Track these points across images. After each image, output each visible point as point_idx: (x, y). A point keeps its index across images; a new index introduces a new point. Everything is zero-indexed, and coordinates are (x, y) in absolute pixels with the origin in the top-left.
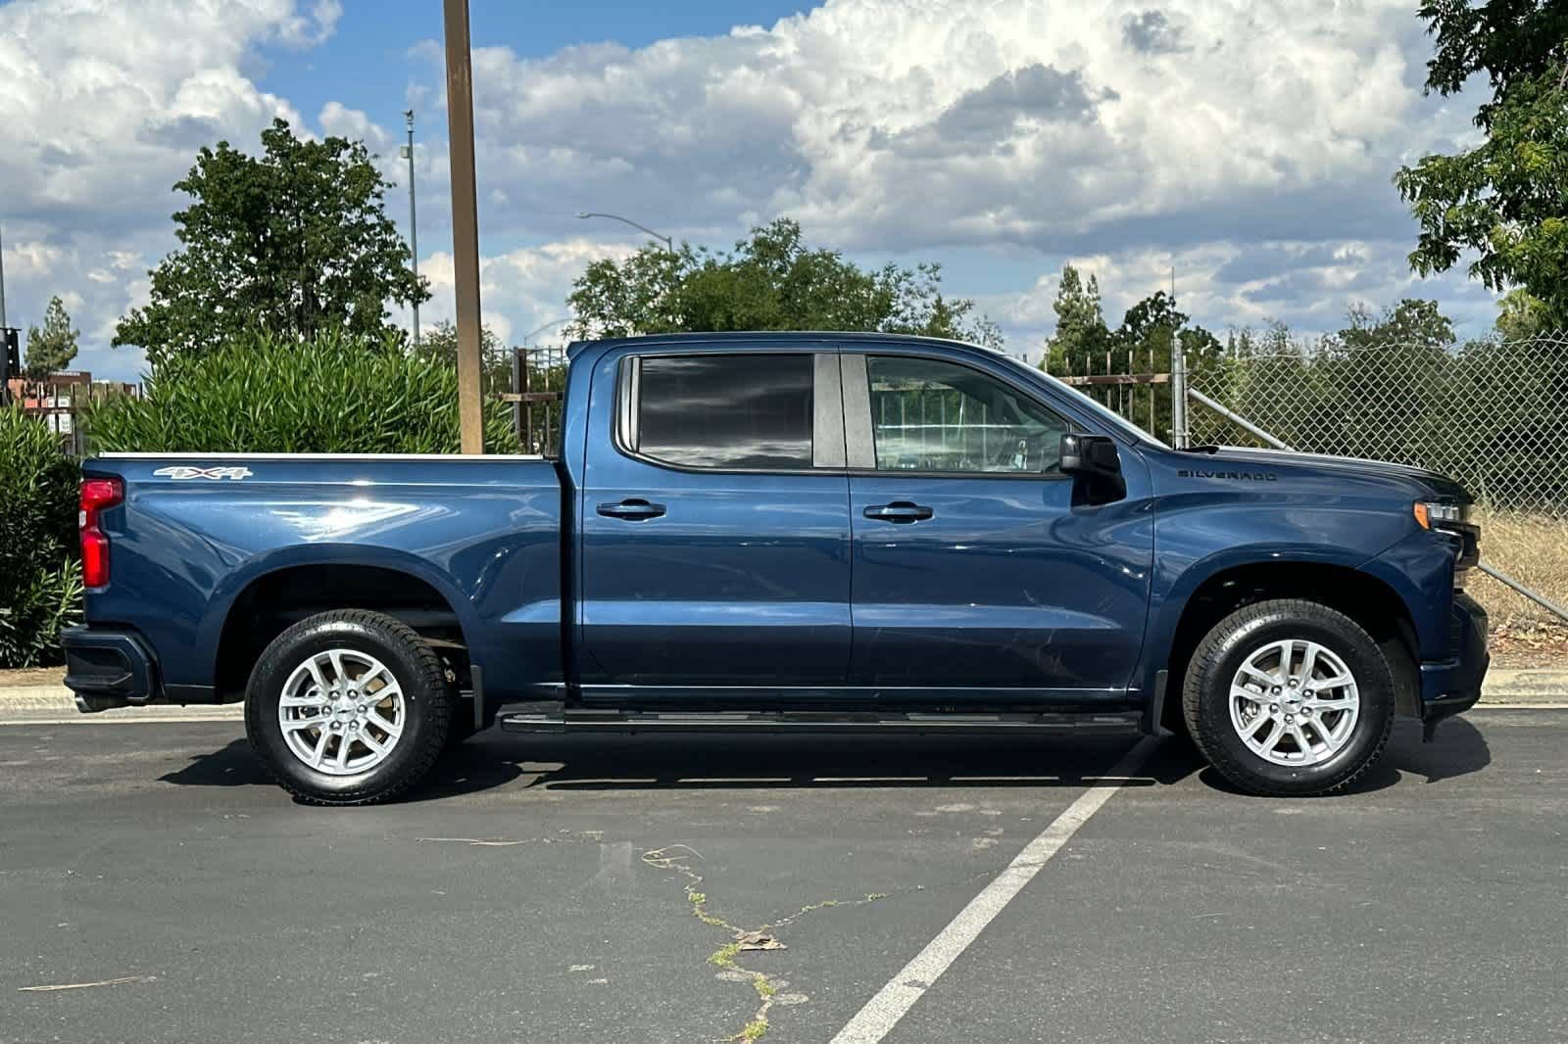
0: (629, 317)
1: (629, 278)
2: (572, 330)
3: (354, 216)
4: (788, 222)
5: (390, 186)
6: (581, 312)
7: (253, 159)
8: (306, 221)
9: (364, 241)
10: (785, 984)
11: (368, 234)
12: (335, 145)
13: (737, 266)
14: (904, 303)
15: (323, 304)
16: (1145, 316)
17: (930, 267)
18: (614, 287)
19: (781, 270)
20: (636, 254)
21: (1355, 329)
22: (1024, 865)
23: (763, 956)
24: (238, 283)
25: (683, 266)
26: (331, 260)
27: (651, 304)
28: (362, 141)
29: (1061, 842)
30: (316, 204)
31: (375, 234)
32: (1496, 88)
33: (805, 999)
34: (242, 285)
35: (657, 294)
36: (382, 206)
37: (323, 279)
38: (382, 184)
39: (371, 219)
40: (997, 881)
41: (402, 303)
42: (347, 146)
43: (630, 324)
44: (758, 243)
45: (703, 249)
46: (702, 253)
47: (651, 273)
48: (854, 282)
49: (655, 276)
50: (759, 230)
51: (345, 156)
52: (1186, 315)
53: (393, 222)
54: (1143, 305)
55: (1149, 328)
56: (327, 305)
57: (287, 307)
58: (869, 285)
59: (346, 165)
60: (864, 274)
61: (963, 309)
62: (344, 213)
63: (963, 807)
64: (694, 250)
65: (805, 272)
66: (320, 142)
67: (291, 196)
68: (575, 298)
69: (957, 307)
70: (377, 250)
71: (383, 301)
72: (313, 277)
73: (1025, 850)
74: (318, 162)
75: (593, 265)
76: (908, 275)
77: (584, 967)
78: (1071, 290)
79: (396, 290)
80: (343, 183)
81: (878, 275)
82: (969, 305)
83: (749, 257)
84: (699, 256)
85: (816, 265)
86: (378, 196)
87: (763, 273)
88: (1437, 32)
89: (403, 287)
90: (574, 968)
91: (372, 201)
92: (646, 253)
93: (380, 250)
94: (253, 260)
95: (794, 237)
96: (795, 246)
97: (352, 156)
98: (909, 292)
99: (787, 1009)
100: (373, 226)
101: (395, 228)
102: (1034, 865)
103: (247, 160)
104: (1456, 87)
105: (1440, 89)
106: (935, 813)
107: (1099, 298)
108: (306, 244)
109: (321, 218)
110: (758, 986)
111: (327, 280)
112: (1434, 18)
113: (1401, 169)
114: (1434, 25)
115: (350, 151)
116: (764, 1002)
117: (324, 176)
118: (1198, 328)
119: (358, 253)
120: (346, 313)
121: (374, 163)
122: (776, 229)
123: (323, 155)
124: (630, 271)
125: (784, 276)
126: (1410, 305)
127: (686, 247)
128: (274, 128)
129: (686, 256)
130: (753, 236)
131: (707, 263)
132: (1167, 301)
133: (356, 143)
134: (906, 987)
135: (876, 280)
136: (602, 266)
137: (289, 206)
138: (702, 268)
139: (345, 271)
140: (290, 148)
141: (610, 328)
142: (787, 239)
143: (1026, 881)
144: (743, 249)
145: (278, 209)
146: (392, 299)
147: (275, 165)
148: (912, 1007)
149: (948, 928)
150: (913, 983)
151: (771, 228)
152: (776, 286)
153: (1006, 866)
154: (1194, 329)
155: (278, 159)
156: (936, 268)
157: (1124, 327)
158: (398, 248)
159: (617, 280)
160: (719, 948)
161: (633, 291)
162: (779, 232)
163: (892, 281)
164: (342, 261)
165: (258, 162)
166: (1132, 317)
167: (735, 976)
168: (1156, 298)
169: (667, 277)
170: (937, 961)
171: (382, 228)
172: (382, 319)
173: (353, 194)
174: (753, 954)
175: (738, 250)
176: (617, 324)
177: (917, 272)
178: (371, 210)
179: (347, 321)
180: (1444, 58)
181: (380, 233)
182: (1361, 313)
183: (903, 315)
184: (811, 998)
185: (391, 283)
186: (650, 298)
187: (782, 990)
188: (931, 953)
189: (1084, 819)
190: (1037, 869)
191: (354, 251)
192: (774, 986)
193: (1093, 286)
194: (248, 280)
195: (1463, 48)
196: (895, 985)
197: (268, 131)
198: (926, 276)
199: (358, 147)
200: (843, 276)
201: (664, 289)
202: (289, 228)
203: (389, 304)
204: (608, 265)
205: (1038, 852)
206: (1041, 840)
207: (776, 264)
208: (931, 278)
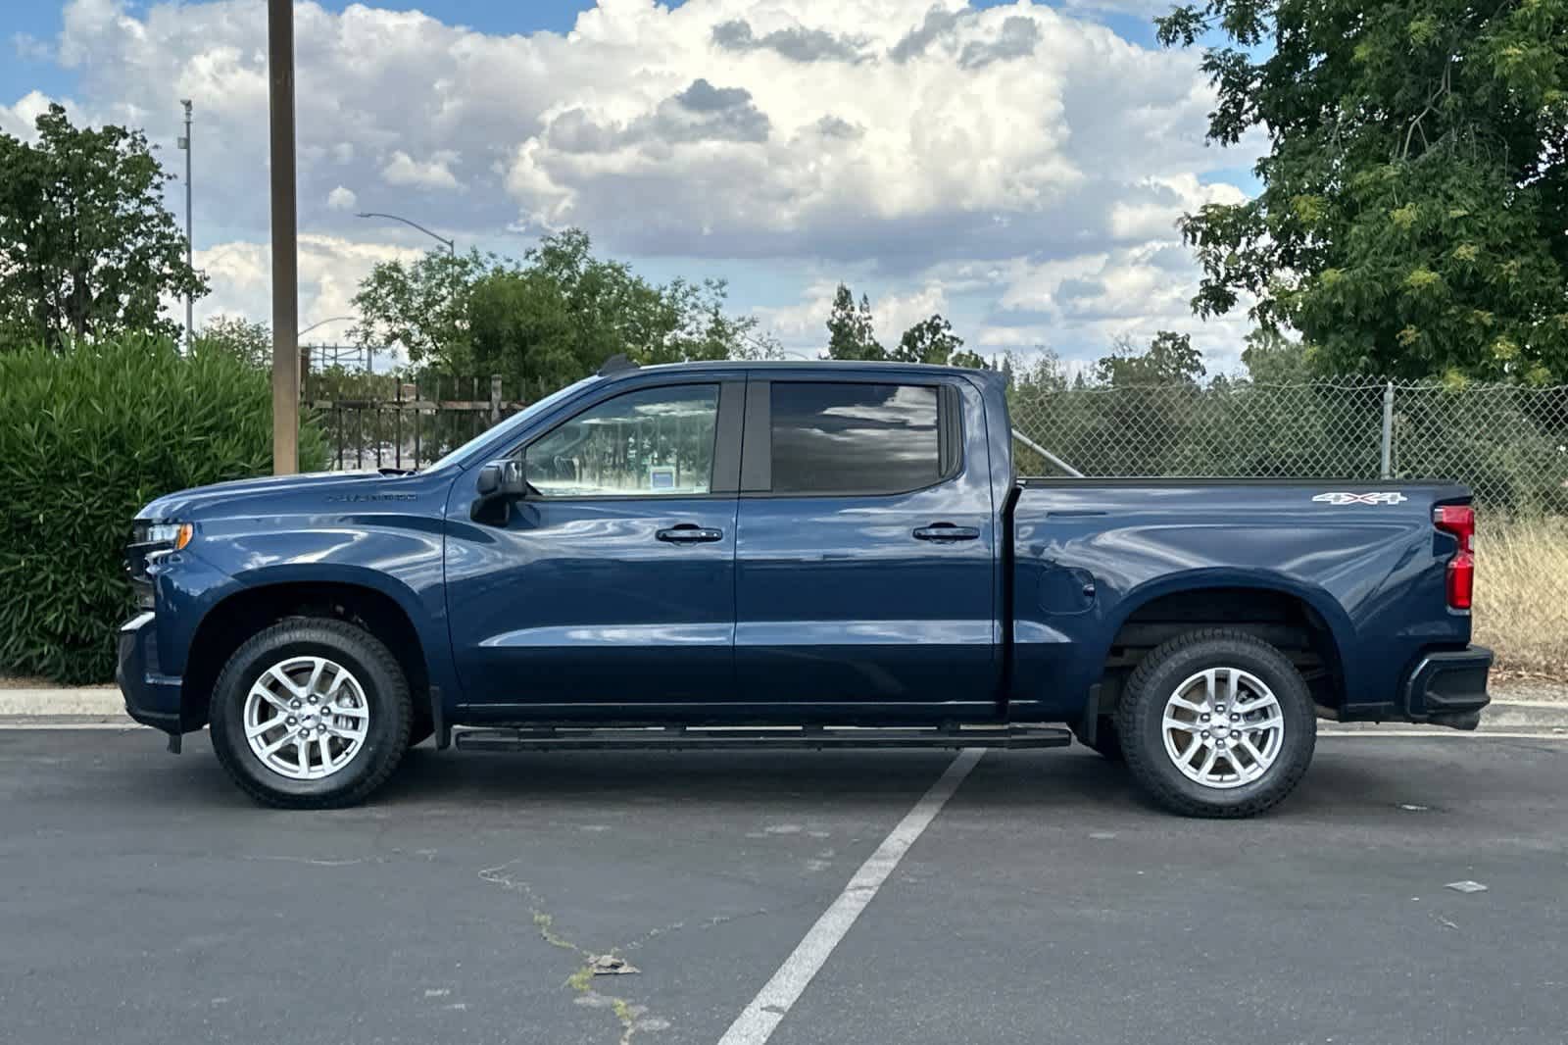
0: (414, 319)
1: (416, 281)
2: (357, 331)
3: (131, 207)
4: (578, 233)
5: (170, 178)
6: (366, 313)
7: (26, 145)
8: (80, 210)
9: (141, 232)
10: (644, 1009)
11: (146, 226)
12: (113, 133)
13: (525, 273)
14: (690, 318)
15: (95, 295)
16: (921, 338)
17: (716, 283)
18: (401, 290)
19: (570, 280)
20: (423, 257)
21: (1114, 357)
22: (861, 888)
23: (617, 981)
24: (6, 270)
25: (471, 271)
26: (106, 250)
27: (437, 308)
28: (142, 130)
29: (892, 864)
30: (92, 192)
31: (153, 226)
32: (1273, 141)
33: (667, 1024)
34: (10, 272)
35: (444, 299)
36: (161, 197)
37: (96, 269)
38: (161, 175)
39: (149, 210)
40: (836, 904)
41: (179, 296)
42: (125, 135)
43: (416, 327)
44: (548, 252)
45: (492, 256)
46: (491, 260)
47: (438, 276)
48: (643, 296)
49: (443, 280)
50: (550, 238)
51: (123, 145)
52: (961, 338)
53: (173, 215)
54: (919, 328)
55: (925, 350)
56: (99, 297)
57: (57, 298)
58: (656, 299)
59: (124, 155)
60: (654, 288)
61: (747, 325)
62: (121, 203)
63: (792, 828)
64: (482, 257)
65: (593, 283)
66: (98, 130)
67: (65, 183)
68: (361, 299)
69: (742, 323)
70: (154, 241)
71: (159, 294)
72: (87, 264)
73: (858, 873)
74: (95, 149)
75: (380, 267)
76: (694, 290)
77: (439, 992)
78: (844, 309)
79: (173, 284)
80: (121, 173)
81: (665, 289)
82: (753, 322)
83: (538, 265)
84: (488, 263)
85: (606, 276)
86: (158, 187)
87: (553, 281)
88: (1218, 85)
89: (180, 280)
90: (428, 993)
91: (150, 192)
92: (434, 257)
93: (158, 242)
94: (23, 247)
95: (583, 248)
96: (585, 256)
97: (132, 145)
98: (695, 306)
99: (650, 1035)
100: (151, 218)
101: (174, 220)
102: (870, 888)
103: (20, 145)
104: (1235, 139)
105: (1220, 139)
106: (766, 835)
107: (870, 318)
108: (80, 233)
109: (96, 207)
110: (619, 1011)
111: (101, 271)
112: (1215, 72)
113: (1183, 215)
114: (1215, 79)
115: (129, 140)
116: (625, 1028)
117: (101, 165)
118: (971, 352)
119: (135, 245)
120: (119, 304)
121: (153, 153)
122: (566, 238)
123: (100, 143)
124: (417, 274)
125: (574, 285)
126: (1165, 337)
127: (475, 252)
128: (50, 113)
129: (476, 262)
130: (543, 245)
131: (495, 270)
132: (942, 324)
133: (135, 132)
134: (764, 1012)
135: (664, 293)
136: (389, 268)
137: (62, 194)
138: (490, 274)
139: (120, 261)
140: (65, 134)
141: (396, 330)
142: (576, 249)
143: (864, 905)
144: (532, 257)
145: (50, 196)
146: (169, 292)
147: (50, 151)
148: (774, 1032)
149: (796, 952)
150: (771, 1008)
151: (561, 238)
152: (566, 295)
153: (842, 889)
154: (967, 353)
155: (52, 145)
156: (722, 284)
157: (901, 348)
158: (176, 241)
159: (404, 285)
160: (573, 972)
161: (419, 295)
162: (568, 242)
163: (679, 295)
164: (118, 251)
165: (31, 147)
166: (910, 339)
167: (593, 1000)
168: (932, 322)
169: (455, 281)
170: (790, 986)
171: (161, 220)
172: (158, 313)
173: (131, 184)
174: (610, 978)
175: (527, 257)
176: (402, 326)
177: (702, 286)
178: (149, 201)
179: (120, 314)
180: (1225, 111)
181: (158, 225)
182: (1126, 344)
183: (688, 329)
184: (674, 1024)
185: (169, 276)
186: (438, 302)
187: (641, 1016)
188: (784, 978)
189: (910, 842)
190: (872, 893)
191: (130, 242)
192: (636, 1011)
193: (865, 306)
194: (16, 268)
195: (1242, 102)
196: (753, 1011)
197: (45, 116)
198: (712, 292)
199: (138, 136)
200: (631, 288)
201: (452, 294)
202: (62, 216)
203: (165, 298)
204: (396, 267)
205: (871, 876)
206: (871, 863)
207: (566, 273)
208: (716, 294)
